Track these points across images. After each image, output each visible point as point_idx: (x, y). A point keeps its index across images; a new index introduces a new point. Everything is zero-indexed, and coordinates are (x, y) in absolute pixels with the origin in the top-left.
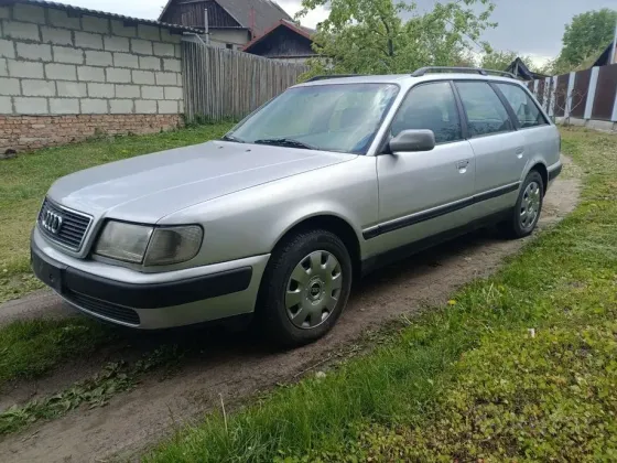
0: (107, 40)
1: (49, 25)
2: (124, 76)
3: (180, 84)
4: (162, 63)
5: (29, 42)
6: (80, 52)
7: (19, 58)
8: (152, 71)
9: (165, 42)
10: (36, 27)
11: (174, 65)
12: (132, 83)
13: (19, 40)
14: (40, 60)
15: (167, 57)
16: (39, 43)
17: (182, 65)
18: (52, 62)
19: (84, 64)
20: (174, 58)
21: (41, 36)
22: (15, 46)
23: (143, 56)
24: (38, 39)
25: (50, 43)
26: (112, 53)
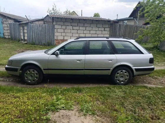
0: (91, 24)
1: (80, 22)
2: (94, 32)
3: (109, 33)
4: (104, 29)
5: (75, 26)
6: (85, 27)
7: (73, 29)
8: (101, 31)
9: (106, 24)
10: (77, 23)
11: (108, 29)
12: (96, 34)
13: (74, 26)
14: (77, 30)
15: (106, 27)
16: (77, 26)
17: (110, 29)
18: (79, 30)
19: (86, 30)
20: (108, 27)
21: (78, 25)
22: (73, 27)
23: (100, 28)
24: (77, 25)
25: (79, 26)
26: (92, 27)
